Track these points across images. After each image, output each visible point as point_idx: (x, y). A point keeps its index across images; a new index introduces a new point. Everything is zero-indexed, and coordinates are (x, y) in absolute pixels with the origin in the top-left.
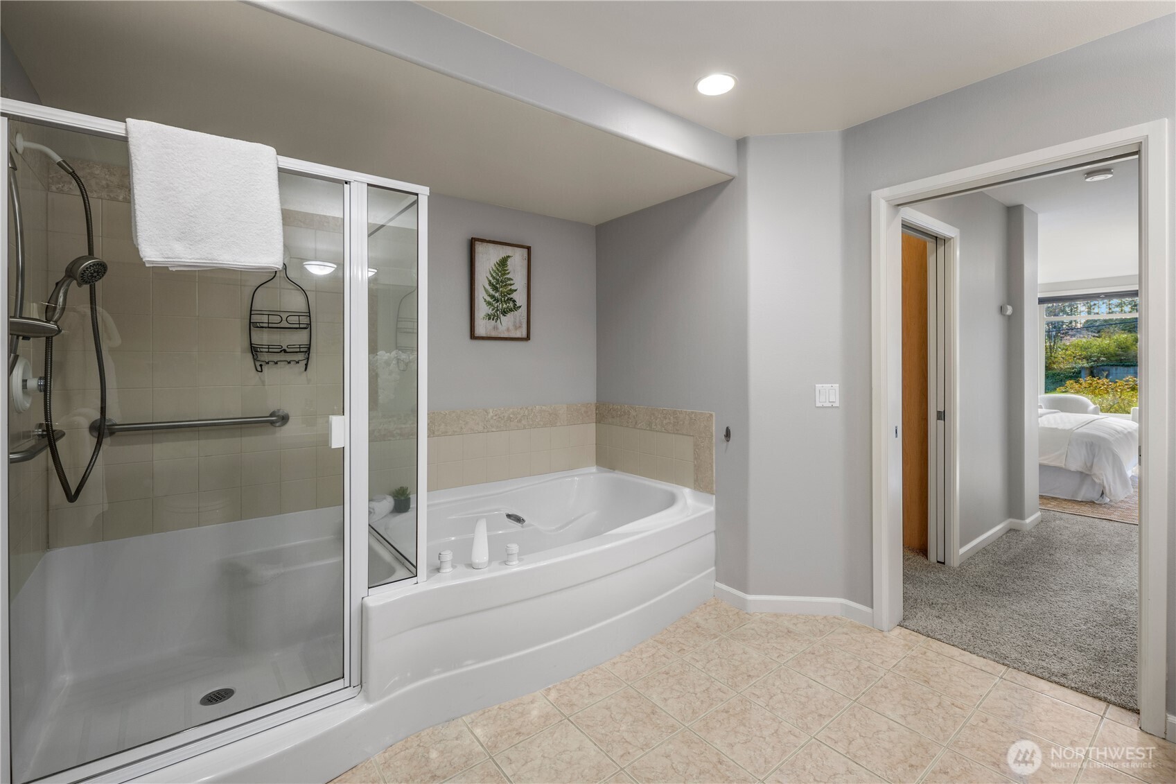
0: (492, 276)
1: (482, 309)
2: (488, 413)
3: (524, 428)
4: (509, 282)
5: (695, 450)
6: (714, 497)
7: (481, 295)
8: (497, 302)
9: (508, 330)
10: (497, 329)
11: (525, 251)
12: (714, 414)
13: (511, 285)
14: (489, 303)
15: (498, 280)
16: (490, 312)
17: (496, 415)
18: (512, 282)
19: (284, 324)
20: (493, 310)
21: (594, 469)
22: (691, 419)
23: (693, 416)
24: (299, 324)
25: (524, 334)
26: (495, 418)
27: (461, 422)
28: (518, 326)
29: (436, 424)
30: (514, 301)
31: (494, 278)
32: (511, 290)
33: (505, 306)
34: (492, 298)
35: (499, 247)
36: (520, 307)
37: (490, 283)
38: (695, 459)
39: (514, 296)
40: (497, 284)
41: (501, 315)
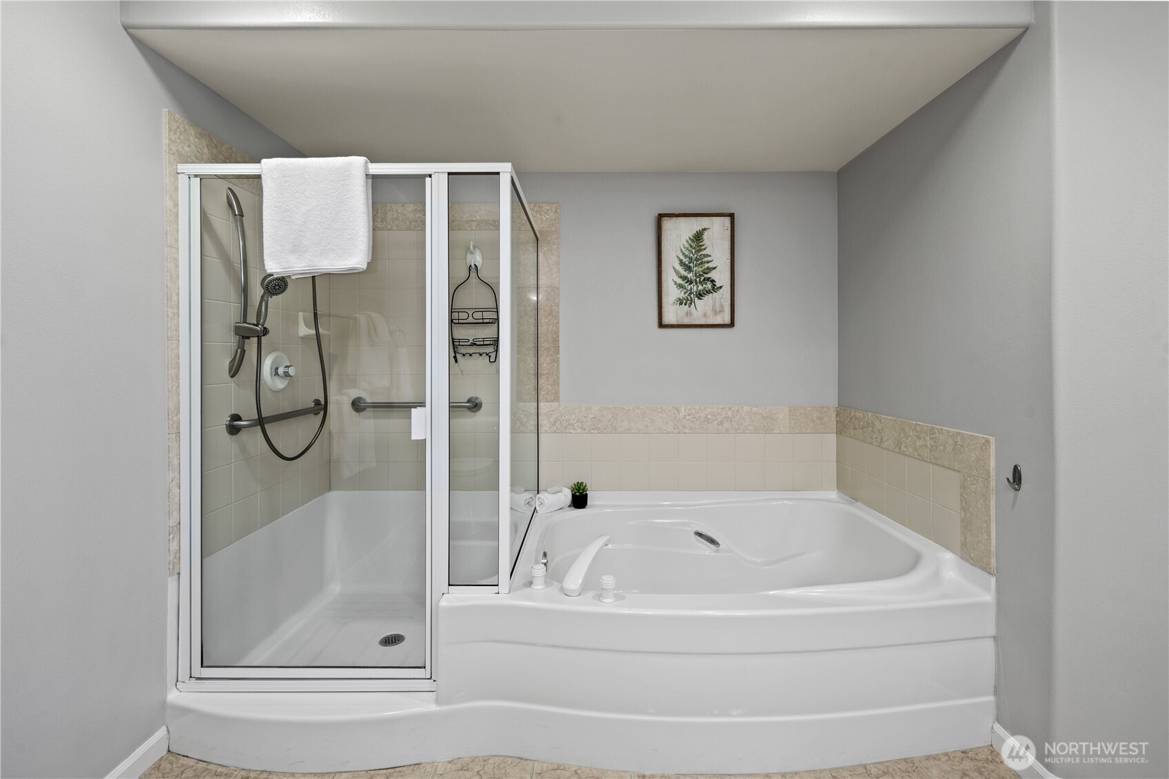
0: (683, 254)
1: (672, 292)
2: (679, 412)
3: (727, 432)
4: (706, 259)
5: (961, 495)
6: (993, 579)
7: (670, 278)
8: (690, 284)
9: (705, 315)
10: (691, 314)
11: (727, 220)
12: (992, 440)
13: (708, 262)
14: (680, 286)
15: (691, 258)
16: (682, 295)
17: (689, 415)
18: (709, 259)
19: (471, 320)
20: (685, 293)
21: (834, 495)
22: (956, 443)
23: (959, 439)
24: (483, 319)
25: (727, 320)
26: (687, 417)
27: (646, 419)
28: (718, 310)
29: (619, 420)
30: (713, 281)
31: (686, 256)
32: (708, 268)
33: (700, 287)
34: (684, 280)
35: (693, 219)
36: (721, 287)
37: (681, 263)
38: (963, 508)
39: (712, 275)
40: (689, 263)
41: (696, 299)
